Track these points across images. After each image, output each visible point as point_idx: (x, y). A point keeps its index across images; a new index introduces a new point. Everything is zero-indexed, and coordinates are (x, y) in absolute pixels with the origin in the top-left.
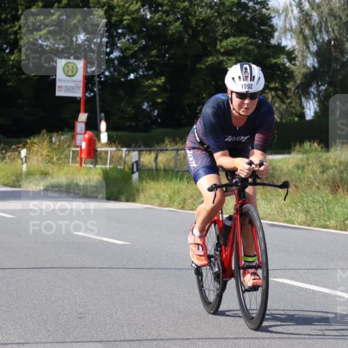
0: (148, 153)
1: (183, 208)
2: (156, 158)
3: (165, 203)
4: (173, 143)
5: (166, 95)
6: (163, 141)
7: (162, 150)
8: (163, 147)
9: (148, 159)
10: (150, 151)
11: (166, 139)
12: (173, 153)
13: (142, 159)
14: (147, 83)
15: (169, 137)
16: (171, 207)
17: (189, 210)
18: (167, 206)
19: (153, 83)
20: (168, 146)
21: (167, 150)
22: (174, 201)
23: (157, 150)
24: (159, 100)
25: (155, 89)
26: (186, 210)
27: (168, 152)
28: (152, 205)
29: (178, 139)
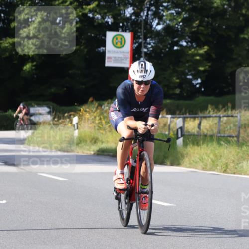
0: (192, 119)
1: (225, 171)
2: (200, 124)
3: (208, 167)
4: (215, 110)
5: (209, 64)
6: (206, 108)
7: (205, 117)
8: (206, 114)
9: (191, 125)
10: (194, 118)
11: (209, 106)
12: (216, 120)
13: (186, 126)
14: (190, 52)
15: (212, 104)
16: (214, 170)
17: (231, 174)
18: (210, 170)
19: (196, 52)
20: (211, 113)
21: (210, 117)
22: (217, 165)
23: (201, 117)
24: (202, 69)
25: (198, 58)
26: (228, 173)
27: (211, 118)
28: (196, 169)
29: (220, 106)
